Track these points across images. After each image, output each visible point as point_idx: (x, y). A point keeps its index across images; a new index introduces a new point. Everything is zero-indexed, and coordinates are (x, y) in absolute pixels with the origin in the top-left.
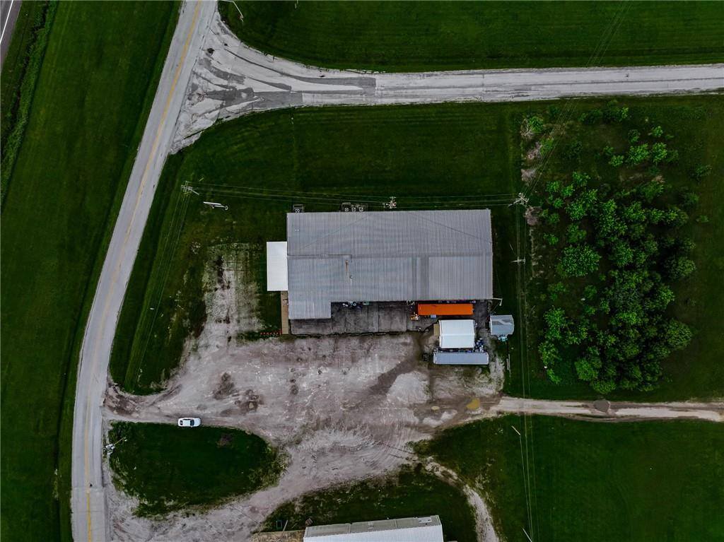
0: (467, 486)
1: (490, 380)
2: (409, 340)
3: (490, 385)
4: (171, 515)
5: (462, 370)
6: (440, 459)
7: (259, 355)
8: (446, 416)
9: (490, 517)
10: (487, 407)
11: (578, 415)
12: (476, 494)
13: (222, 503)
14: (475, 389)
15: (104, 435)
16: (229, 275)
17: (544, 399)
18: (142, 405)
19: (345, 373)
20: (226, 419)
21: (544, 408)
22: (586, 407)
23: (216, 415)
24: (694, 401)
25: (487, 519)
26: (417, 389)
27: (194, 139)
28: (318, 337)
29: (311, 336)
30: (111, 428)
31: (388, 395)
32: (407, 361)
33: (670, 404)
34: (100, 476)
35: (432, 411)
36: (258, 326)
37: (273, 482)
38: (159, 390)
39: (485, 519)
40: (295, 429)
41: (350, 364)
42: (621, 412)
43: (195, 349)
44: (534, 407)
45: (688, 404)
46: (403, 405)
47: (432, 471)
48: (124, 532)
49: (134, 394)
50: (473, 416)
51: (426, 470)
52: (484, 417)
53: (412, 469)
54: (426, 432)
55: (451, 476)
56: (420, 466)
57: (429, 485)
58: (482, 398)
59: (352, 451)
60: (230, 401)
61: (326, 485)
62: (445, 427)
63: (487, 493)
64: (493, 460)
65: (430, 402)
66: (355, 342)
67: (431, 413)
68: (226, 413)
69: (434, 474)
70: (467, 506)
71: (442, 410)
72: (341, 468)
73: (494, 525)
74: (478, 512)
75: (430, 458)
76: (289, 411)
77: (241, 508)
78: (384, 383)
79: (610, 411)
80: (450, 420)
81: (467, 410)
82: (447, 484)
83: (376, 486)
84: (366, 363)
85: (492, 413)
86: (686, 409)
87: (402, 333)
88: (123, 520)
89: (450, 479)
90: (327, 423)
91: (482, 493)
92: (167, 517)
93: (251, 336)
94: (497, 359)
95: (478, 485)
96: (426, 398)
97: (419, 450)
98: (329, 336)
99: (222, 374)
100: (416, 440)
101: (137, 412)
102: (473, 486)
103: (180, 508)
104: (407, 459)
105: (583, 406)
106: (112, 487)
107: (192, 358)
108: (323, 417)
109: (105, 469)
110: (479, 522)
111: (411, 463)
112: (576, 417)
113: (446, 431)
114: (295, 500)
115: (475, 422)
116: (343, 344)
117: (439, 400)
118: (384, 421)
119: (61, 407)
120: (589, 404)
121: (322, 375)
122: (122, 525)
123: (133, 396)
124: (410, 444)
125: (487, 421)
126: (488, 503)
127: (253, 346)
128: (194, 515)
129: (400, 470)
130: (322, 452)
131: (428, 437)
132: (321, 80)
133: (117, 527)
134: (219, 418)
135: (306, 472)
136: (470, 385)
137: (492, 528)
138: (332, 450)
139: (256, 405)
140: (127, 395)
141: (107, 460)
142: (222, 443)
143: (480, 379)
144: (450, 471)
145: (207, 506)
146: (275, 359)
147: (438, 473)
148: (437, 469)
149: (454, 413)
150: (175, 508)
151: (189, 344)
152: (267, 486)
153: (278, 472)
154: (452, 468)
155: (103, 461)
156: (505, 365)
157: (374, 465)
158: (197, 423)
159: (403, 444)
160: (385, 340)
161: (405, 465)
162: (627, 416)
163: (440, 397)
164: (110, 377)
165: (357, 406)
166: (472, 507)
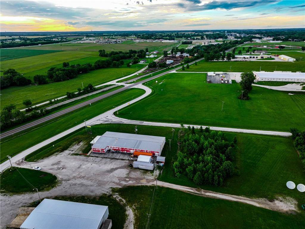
0: (128, 206)
1: (153, 175)
2: (127, 161)
3: (152, 177)
5: (143, 171)
6: (121, 195)
7: (75, 158)
8: (130, 182)
9: (133, 221)
10: (149, 182)
11: (187, 191)
12: (131, 210)
14: (146, 177)
15: (5, 169)
16: (81, 143)
17: (173, 184)
18: (26, 164)
19: (100, 166)
20: (50, 170)
21: (172, 186)
22: (192, 189)
23: (47, 169)
24: (244, 197)
25: (132, 221)
26: (123, 173)
28: (97, 157)
29: (95, 157)
30: (10, 168)
31: (112, 173)
32: (124, 166)
33: (232, 196)
35: (126, 180)
36: (81, 152)
37: (48, 190)
38: (35, 161)
39: (131, 221)
40: (71, 177)
41: (103, 164)
42: (208, 194)
43: (57, 155)
44: (168, 185)
45: (240, 197)
46: (115, 177)
47: (115, 198)
49: (27, 161)
50: (141, 184)
51: (113, 197)
52: (146, 185)
53: (107, 196)
54: (120, 185)
55: (123, 201)
56: (111, 195)
57: (111, 202)
58: (147, 180)
59: (87, 186)
60: (56, 167)
62: (128, 185)
63: (136, 211)
64: (145, 199)
65: (126, 178)
66: (109, 160)
67: (125, 180)
68: (51, 169)
69: (116, 199)
70: (125, 214)
71: (130, 180)
72: (78, 190)
73: (134, 225)
74: (129, 217)
75: (117, 193)
76: (73, 172)
77: (27, 196)
78: (112, 170)
79: (203, 193)
80: (131, 184)
81: (140, 181)
82: (120, 204)
83: (88, 198)
84: (109, 165)
85: (150, 184)
86: (240, 199)
87: (126, 160)
89: (122, 202)
90: (83, 177)
91: (134, 210)
93: (77, 154)
94: (158, 170)
95: (133, 207)
96: (125, 176)
97: (114, 190)
98: (101, 157)
99: (59, 161)
101: (23, 165)
102: (131, 207)
104: (107, 192)
105: (190, 189)
107: (54, 156)
108: (83, 175)
110: (127, 222)
111: (108, 194)
112: (186, 192)
113: (128, 186)
115: (141, 186)
116: (104, 160)
117: (130, 177)
118: (105, 180)
120: (193, 189)
121: (92, 165)
124: (111, 188)
125: (147, 186)
126: (135, 215)
127: (75, 156)
129: (102, 195)
130: (75, 184)
131: (120, 187)
132: (130, 121)
134: (47, 170)
135: (64, 189)
136: (144, 175)
137: (133, 226)
138: (79, 184)
139: (63, 169)
140: (25, 161)
142: (42, 176)
143: (149, 174)
144: (123, 200)
146: (80, 160)
147: (117, 199)
148: (118, 198)
149: (134, 182)
151: (56, 153)
152: (45, 191)
153: (53, 187)
154: (124, 199)
156: (160, 172)
157: (92, 192)
158: (39, 169)
159: (108, 187)
160: (119, 161)
161: (105, 194)
162: (211, 196)
163: (131, 176)
164: (25, 157)
165: (98, 174)
166: (127, 215)
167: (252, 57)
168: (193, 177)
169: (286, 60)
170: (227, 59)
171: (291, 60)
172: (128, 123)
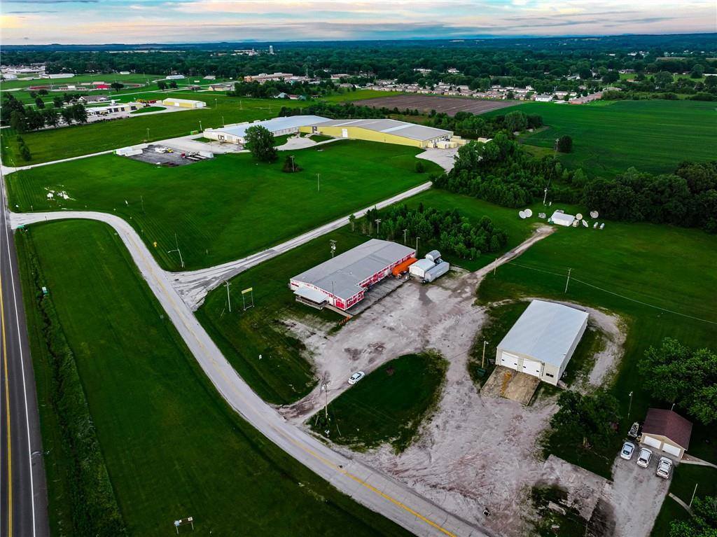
0: (520, 299)
1: (460, 272)
3: (464, 274)
4: (420, 430)
5: (446, 277)
7: (351, 332)
8: (468, 290)
10: (476, 278)
12: (528, 298)
13: (438, 396)
15: (310, 434)
16: (288, 322)
18: (315, 398)
20: (376, 363)
22: (505, 257)
23: (367, 365)
24: (528, 239)
26: (441, 292)
27: (202, 302)
28: (369, 308)
29: (365, 309)
30: (309, 426)
32: (421, 289)
33: (524, 243)
34: (339, 456)
36: (333, 324)
37: (445, 364)
38: (316, 384)
40: (417, 339)
41: (398, 305)
42: (517, 252)
46: (446, 299)
47: (499, 305)
48: (407, 470)
49: (301, 398)
50: (476, 283)
51: (496, 307)
55: (508, 301)
56: (491, 308)
58: (469, 278)
60: (365, 356)
61: (470, 344)
62: (474, 292)
63: (531, 295)
65: (454, 291)
66: (388, 298)
68: (371, 361)
71: (463, 290)
72: (464, 333)
75: (489, 303)
76: (402, 336)
77: (452, 388)
78: (424, 299)
79: (513, 254)
80: (472, 290)
84: (405, 300)
85: (481, 278)
86: (530, 241)
87: (403, 284)
88: (396, 465)
89: (510, 302)
90: (427, 326)
92: (421, 432)
93: (335, 329)
94: (452, 267)
95: (522, 296)
96: (449, 291)
97: (480, 304)
98: (374, 304)
99: (343, 350)
100: (473, 303)
101: (316, 403)
103: (420, 421)
104: (482, 310)
105: (503, 258)
106: (357, 455)
107: (315, 358)
108: (421, 326)
109: (337, 449)
111: (487, 310)
113: (477, 293)
114: (469, 360)
116: (386, 303)
117: (456, 288)
119: (254, 446)
122: (399, 468)
123: (302, 400)
124: (473, 305)
127: (342, 332)
128: (433, 416)
129: (487, 314)
132: (247, 260)
133: (397, 472)
135: (453, 347)
139: (381, 347)
140: (297, 403)
141: (332, 444)
142: (391, 373)
143: (456, 274)
144: (505, 300)
145: (433, 405)
146: (362, 327)
147: (502, 304)
148: (499, 303)
149: (469, 287)
150: (417, 424)
151: (305, 355)
152: (446, 368)
153: (439, 358)
155: (330, 447)
158: (363, 374)
159: (471, 307)
162: (520, 252)
163: (454, 288)
164: (272, 405)
167: (120, 110)
168: (489, 247)
169: (193, 107)
170: (77, 120)
171: (201, 105)
172: (258, 262)
